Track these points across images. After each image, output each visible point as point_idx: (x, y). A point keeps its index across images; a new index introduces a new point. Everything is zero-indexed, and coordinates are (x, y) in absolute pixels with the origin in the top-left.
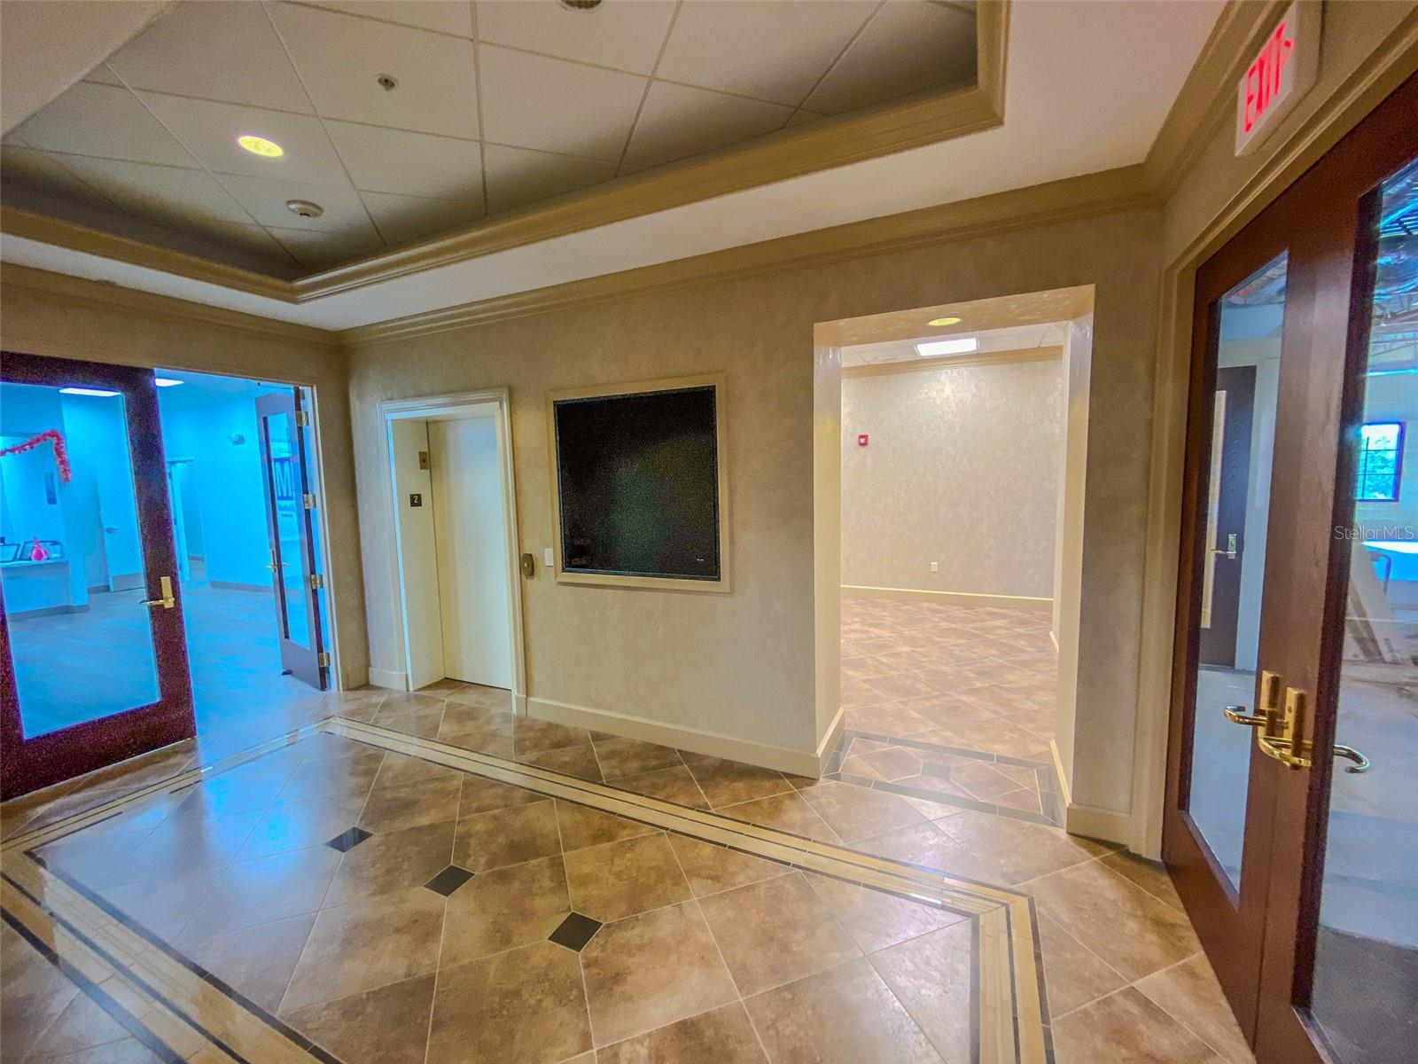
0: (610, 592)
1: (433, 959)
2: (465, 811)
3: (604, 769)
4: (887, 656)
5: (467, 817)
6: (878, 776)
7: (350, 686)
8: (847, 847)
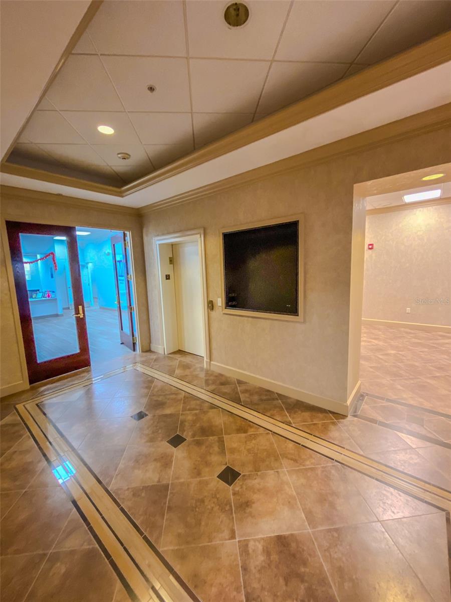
0: (246, 318)
1: (169, 476)
2: (184, 409)
3: (243, 397)
4: (382, 355)
5: (184, 413)
6: (381, 418)
7: (144, 350)
8: (364, 455)
